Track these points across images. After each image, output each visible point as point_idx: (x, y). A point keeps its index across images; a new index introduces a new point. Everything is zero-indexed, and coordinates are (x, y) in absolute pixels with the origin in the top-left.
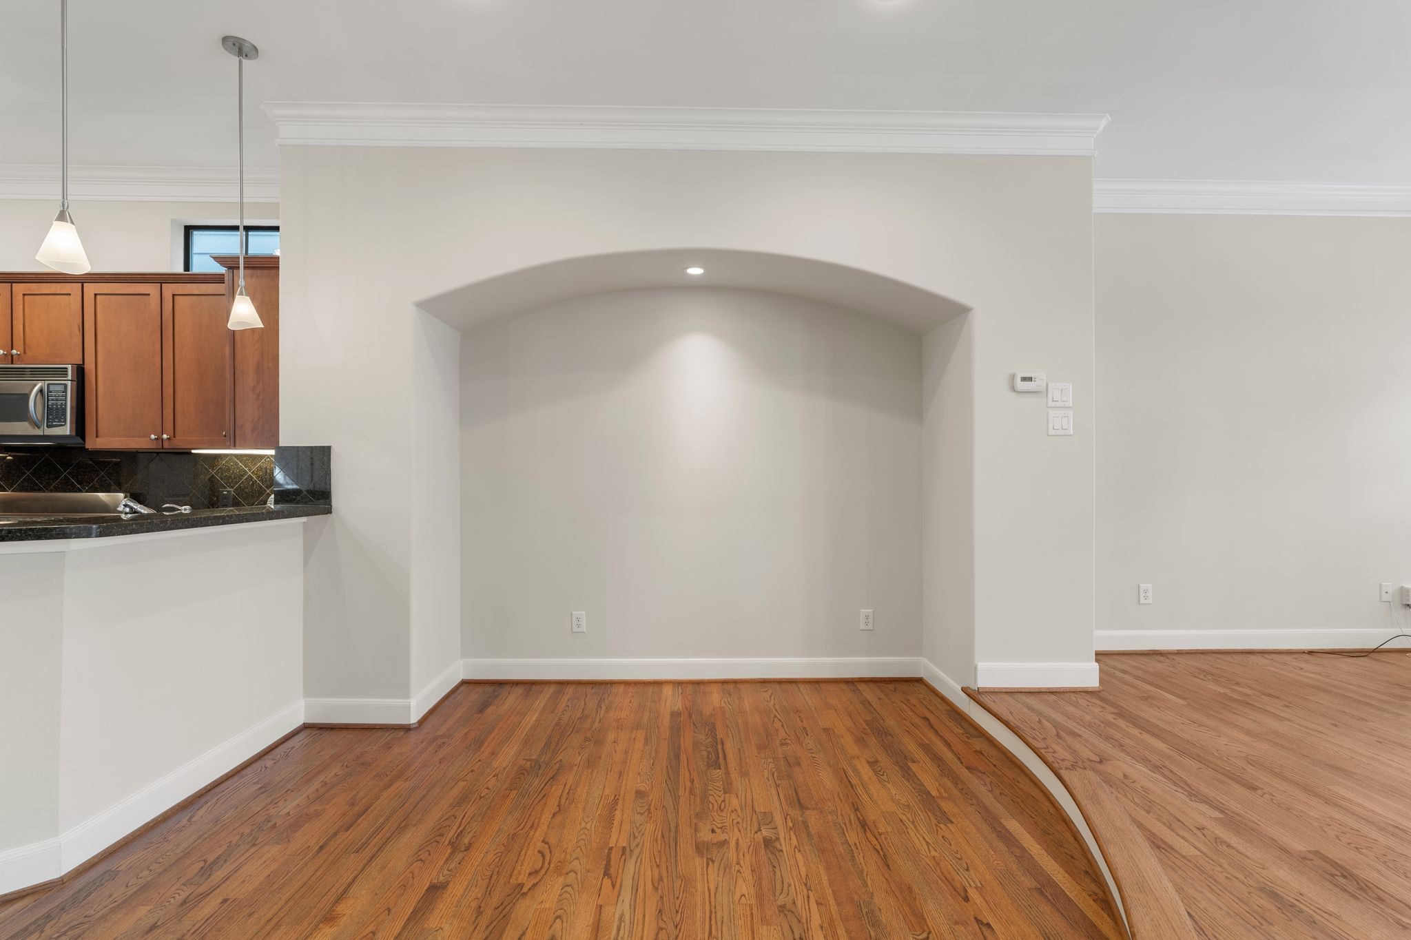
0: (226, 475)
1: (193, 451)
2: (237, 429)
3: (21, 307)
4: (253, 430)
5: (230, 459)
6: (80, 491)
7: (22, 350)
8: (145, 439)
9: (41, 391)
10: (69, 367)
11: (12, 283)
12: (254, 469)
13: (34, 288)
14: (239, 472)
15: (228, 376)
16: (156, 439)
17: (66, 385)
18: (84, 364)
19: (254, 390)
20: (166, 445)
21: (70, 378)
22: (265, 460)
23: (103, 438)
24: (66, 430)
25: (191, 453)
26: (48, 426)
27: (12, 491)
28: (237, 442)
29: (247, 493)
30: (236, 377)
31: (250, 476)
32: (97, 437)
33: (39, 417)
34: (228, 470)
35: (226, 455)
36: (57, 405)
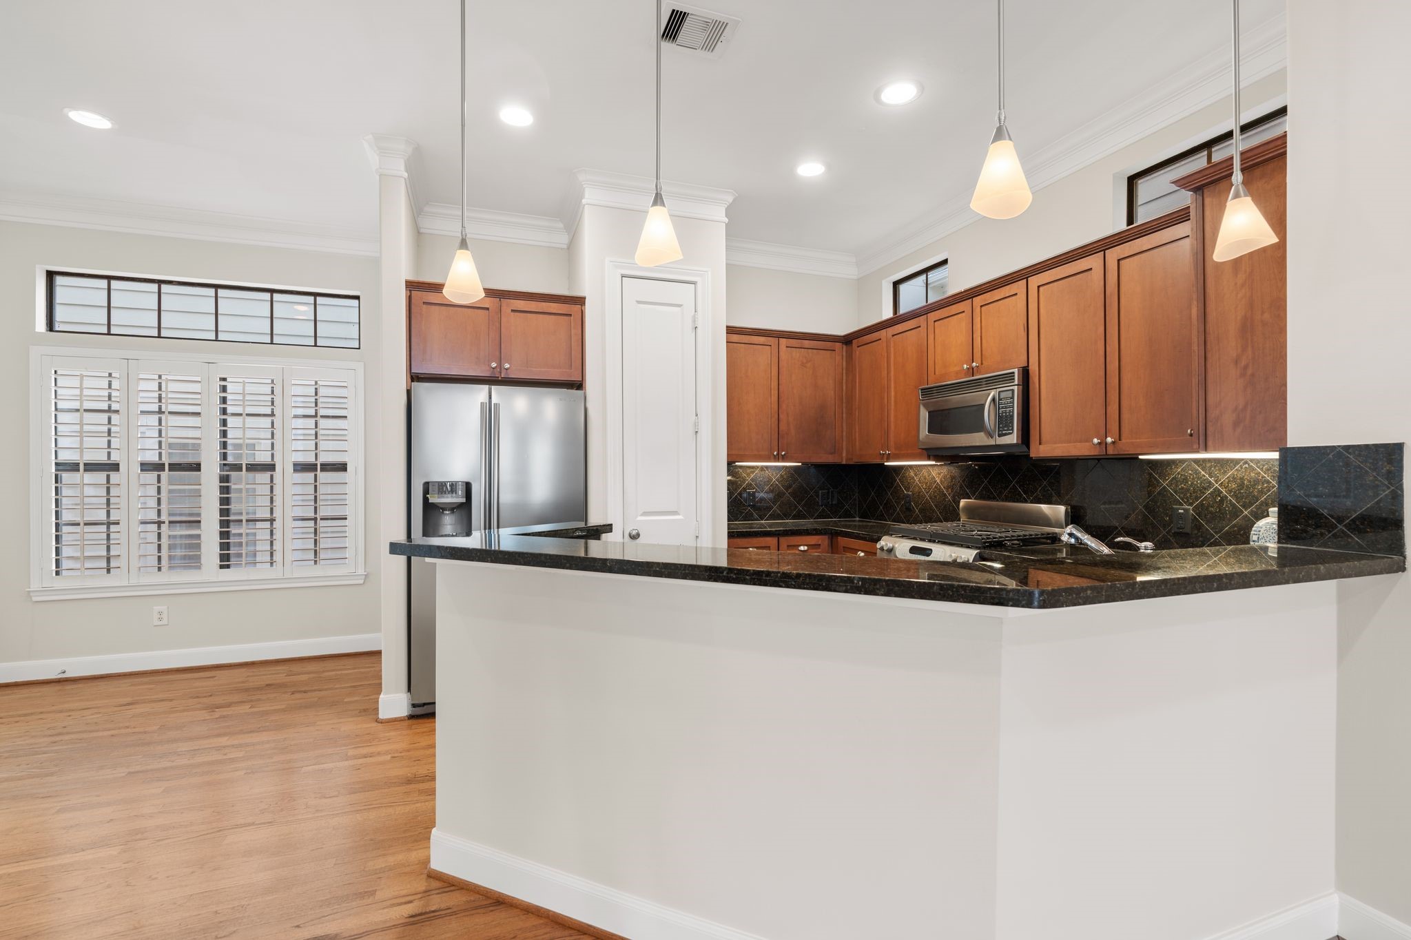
0: (1182, 488)
1: (1141, 457)
2: (1209, 424)
3: (979, 318)
4: (1236, 424)
5: (1188, 466)
6: (1026, 501)
7: (980, 362)
8: (1087, 444)
9: (994, 400)
10: (1016, 371)
11: (972, 298)
12: (1224, 479)
13: (988, 297)
14: (1201, 483)
15: (1195, 347)
16: (1099, 443)
17: (1013, 390)
18: (1028, 366)
19: (1236, 362)
20: (1110, 451)
21: (1016, 382)
22: (1241, 467)
23: (1047, 447)
24: (1012, 439)
25: (1137, 458)
26: (1000, 436)
27: (975, 499)
28: (1210, 443)
29: (1211, 513)
30: (1208, 347)
31: (1217, 490)
32: (1040, 444)
33: (992, 427)
34: (1185, 480)
35: (1182, 461)
36: (1006, 413)
